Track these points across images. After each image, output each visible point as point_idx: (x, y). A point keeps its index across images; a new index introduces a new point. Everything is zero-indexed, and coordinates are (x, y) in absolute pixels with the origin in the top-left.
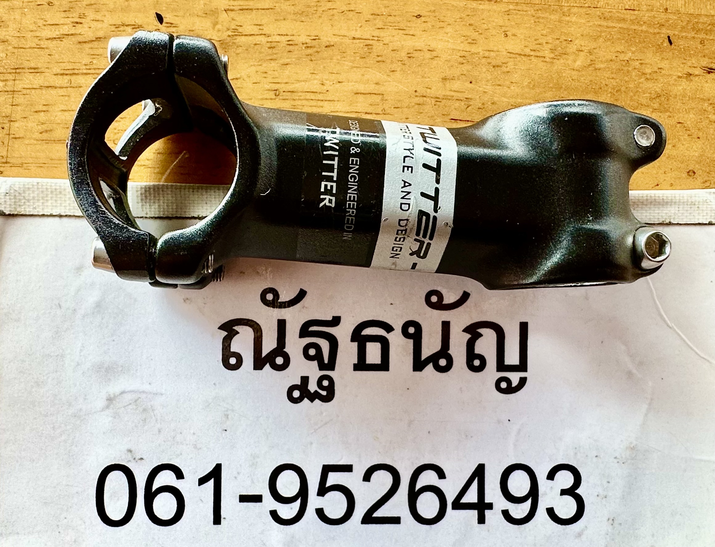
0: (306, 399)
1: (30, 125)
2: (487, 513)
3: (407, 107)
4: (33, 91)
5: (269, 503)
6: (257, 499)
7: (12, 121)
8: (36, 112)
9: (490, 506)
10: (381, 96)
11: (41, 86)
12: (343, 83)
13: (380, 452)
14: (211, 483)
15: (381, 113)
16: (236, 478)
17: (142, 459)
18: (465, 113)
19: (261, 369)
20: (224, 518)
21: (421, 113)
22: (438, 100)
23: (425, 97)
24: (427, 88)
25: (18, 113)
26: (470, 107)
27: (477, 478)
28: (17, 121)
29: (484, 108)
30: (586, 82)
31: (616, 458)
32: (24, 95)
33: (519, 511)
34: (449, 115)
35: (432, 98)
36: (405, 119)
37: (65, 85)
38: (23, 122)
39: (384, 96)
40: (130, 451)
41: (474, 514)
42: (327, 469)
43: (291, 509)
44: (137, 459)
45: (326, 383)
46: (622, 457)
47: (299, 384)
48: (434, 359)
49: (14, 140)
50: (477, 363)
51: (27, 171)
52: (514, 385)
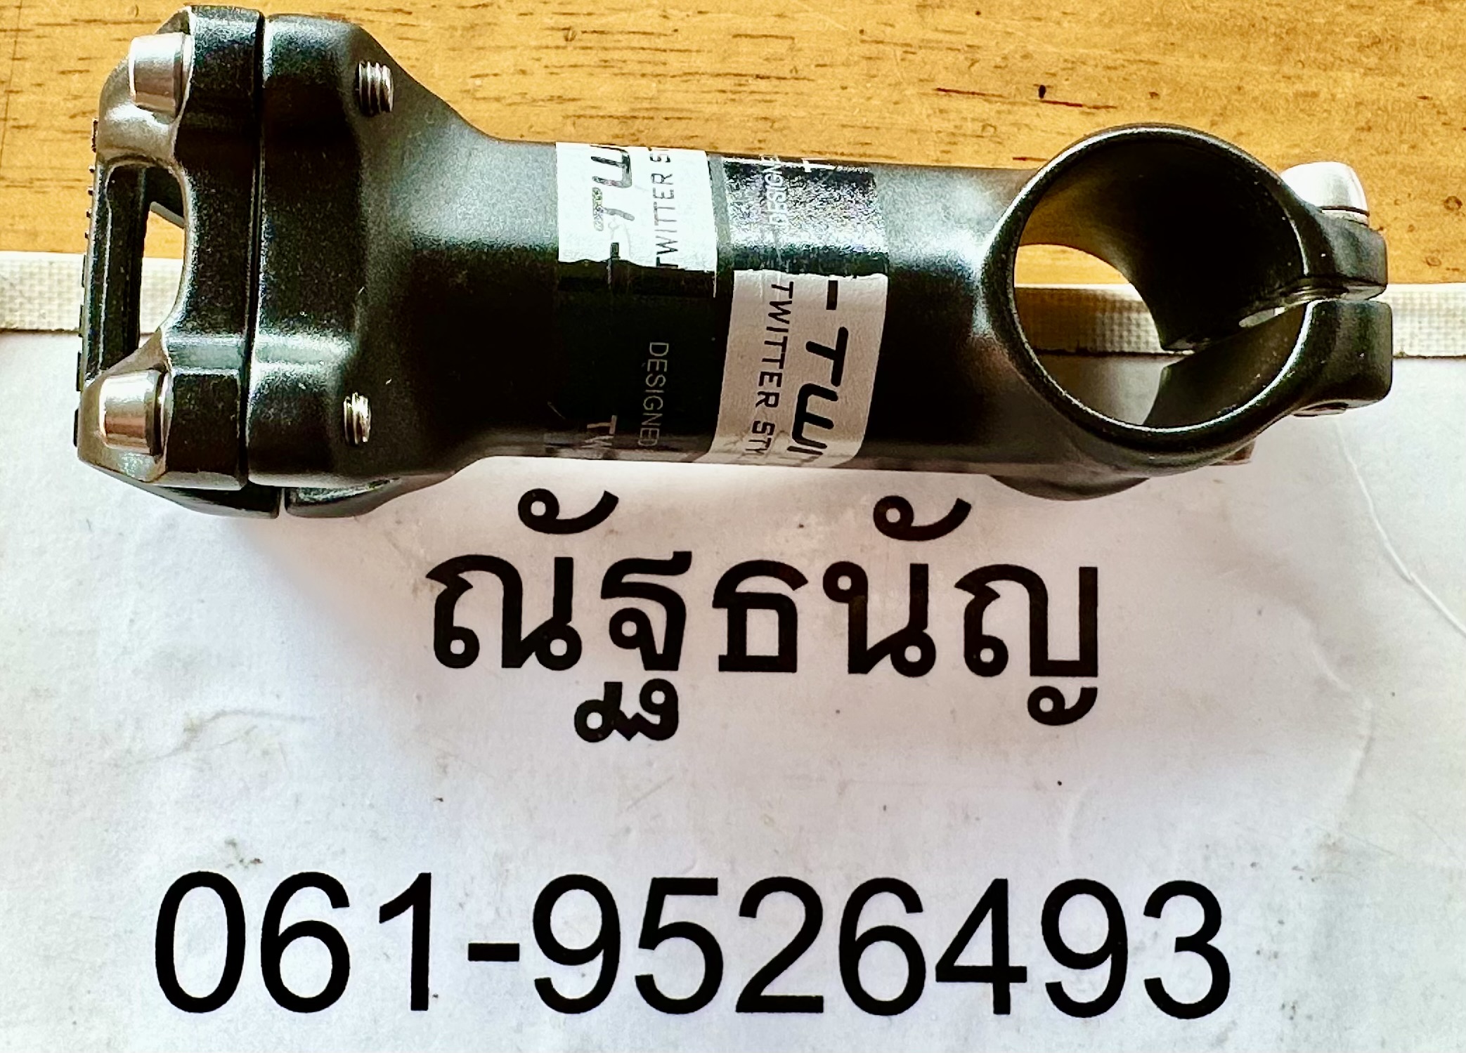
0: (615, 732)
1: (49, 99)
2: (1014, 988)
3: (843, 64)
4: (58, 29)
5: (535, 962)
6: (508, 953)
7: (11, 92)
8: (63, 73)
9: (1020, 975)
10: (789, 42)
11: (76, 20)
12: (709, 15)
13: (776, 852)
14: (407, 916)
15: (789, 76)
16: (461, 905)
17: (257, 861)
18: (967, 76)
19: (519, 665)
20: (436, 996)
21: (874, 76)
22: (909, 49)
23: (882, 42)
24: (886, 24)
25: (25, 76)
26: (977, 65)
27: (990, 911)
28: (22, 91)
29: (1006, 66)
30: (1222, 11)
31: (1295, 868)
32: (38, 37)
33: (1085, 986)
34: (933, 80)
35: (896, 44)
36: (840, 91)
37: (126, 18)
38: (34, 93)
39: (796, 41)
40: (232, 843)
41: (984, 992)
42: (661, 889)
43: (583, 975)
44: (246, 861)
45: (658, 697)
46: (1309, 866)
47: (601, 698)
48: (893, 646)
49: (15, 131)
50: (987, 655)
51: (40, 196)
52: (1068, 706)
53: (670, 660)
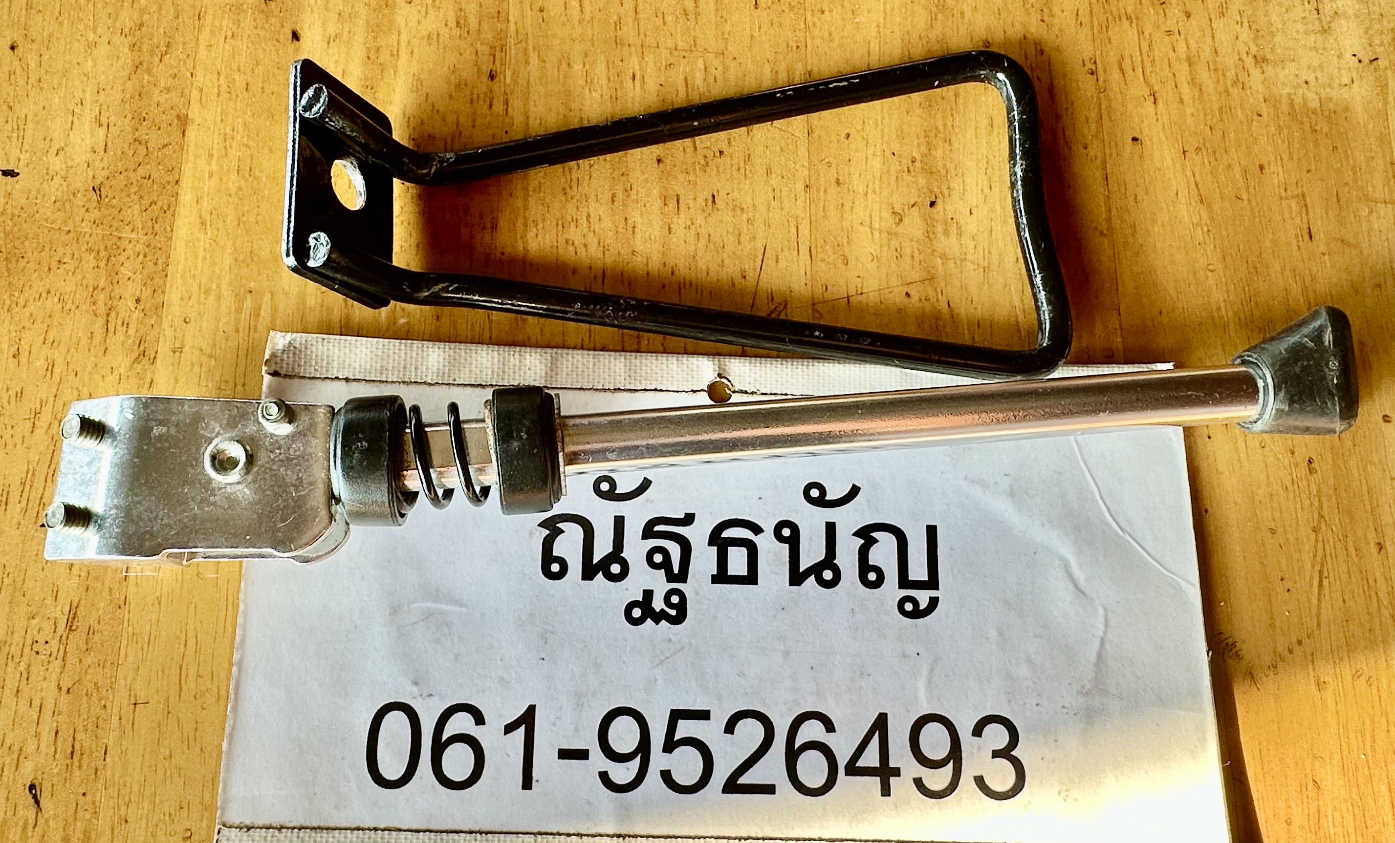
0: (649, 619)
2: (893, 780)
5: (598, 761)
6: (582, 755)
9: (897, 772)
13: (746, 694)
14: (521, 732)
16: (554, 724)
17: (431, 695)
19: (591, 578)
20: (537, 781)
27: (877, 732)
31: (1063, 707)
33: (937, 779)
40: (417, 683)
41: (875, 782)
42: (676, 716)
43: (628, 769)
44: (424, 696)
45: (675, 599)
46: (1072, 707)
48: (816, 570)
50: (872, 576)
52: (922, 607)
53: (682, 577)
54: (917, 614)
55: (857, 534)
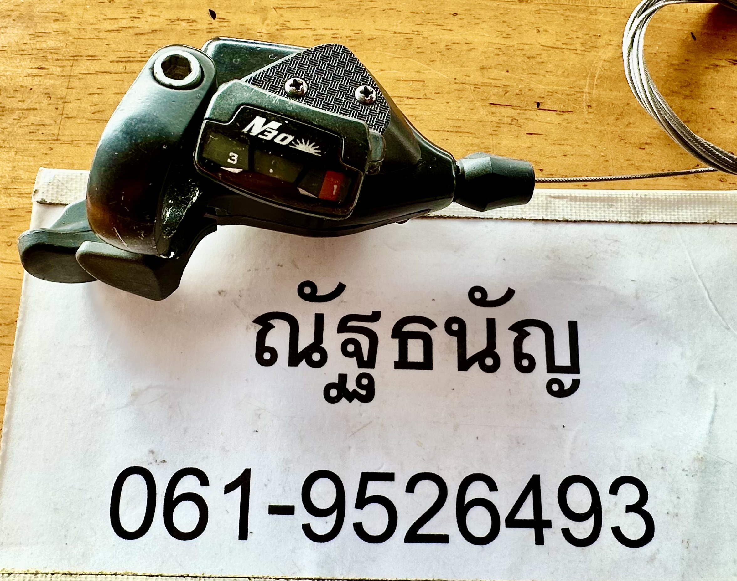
0: (343, 398)
1: (83, 105)
2: (546, 531)
3: (447, 93)
4: (89, 76)
5: (302, 515)
6: (289, 510)
7: (66, 102)
8: (90, 94)
9: (548, 524)
10: (422, 83)
11: (97, 72)
12: (385, 72)
13: (424, 459)
14: (238, 492)
15: (422, 97)
16: (266, 485)
17: (164, 461)
18: (504, 98)
19: (297, 365)
20: (251, 533)
21: (461, 98)
22: (477, 86)
23: (464, 83)
24: (466, 76)
25: (73, 95)
26: (508, 93)
27: (532, 491)
28: (71, 102)
29: (521, 94)
30: (618, 71)
31: (683, 470)
32: (80, 79)
33: (581, 530)
34: (488, 100)
35: (470, 84)
36: (446, 104)
37: (121, 71)
38: (76, 103)
39: (425, 82)
40: (152, 452)
41: (530, 533)
42: (366, 478)
43: (327, 522)
44: (158, 462)
45: (365, 382)
46: (690, 469)
47: (337, 382)
48: (479, 358)
49: (67, 119)
50: (525, 363)
51: (76, 148)
52: (566, 388)
53: (371, 363)
54: (563, 393)
55: (512, 328)
